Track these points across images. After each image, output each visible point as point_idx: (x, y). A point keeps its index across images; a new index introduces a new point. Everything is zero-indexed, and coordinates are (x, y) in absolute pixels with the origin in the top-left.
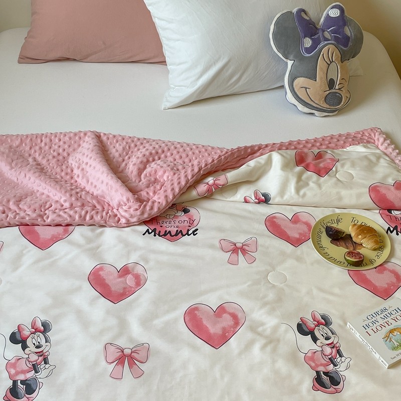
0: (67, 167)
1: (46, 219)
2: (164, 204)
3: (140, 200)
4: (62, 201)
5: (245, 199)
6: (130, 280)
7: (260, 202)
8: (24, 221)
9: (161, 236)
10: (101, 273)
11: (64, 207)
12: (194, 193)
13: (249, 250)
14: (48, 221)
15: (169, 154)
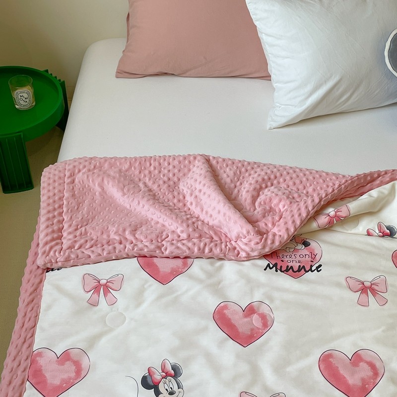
0: (179, 193)
1: (164, 251)
2: (286, 237)
3: (260, 233)
4: (178, 231)
5: (368, 231)
6: (256, 321)
7: (384, 235)
8: (142, 253)
10: (226, 311)
11: (181, 238)
12: (314, 225)
13: (379, 290)
14: (167, 253)
15: (281, 180)
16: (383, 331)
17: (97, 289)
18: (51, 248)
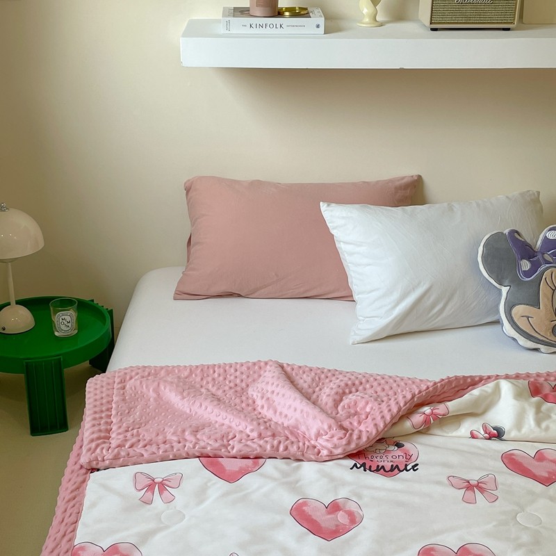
0: (248, 398)
1: (230, 450)
3: (344, 429)
4: (248, 431)
5: (471, 433)
6: (342, 518)
7: (490, 437)
8: (205, 451)
9: (373, 471)
10: (305, 508)
11: (251, 438)
12: (408, 424)
13: (487, 488)
14: (234, 452)
15: (368, 386)
16: (494, 526)
17: (151, 487)
18: (97, 446)
